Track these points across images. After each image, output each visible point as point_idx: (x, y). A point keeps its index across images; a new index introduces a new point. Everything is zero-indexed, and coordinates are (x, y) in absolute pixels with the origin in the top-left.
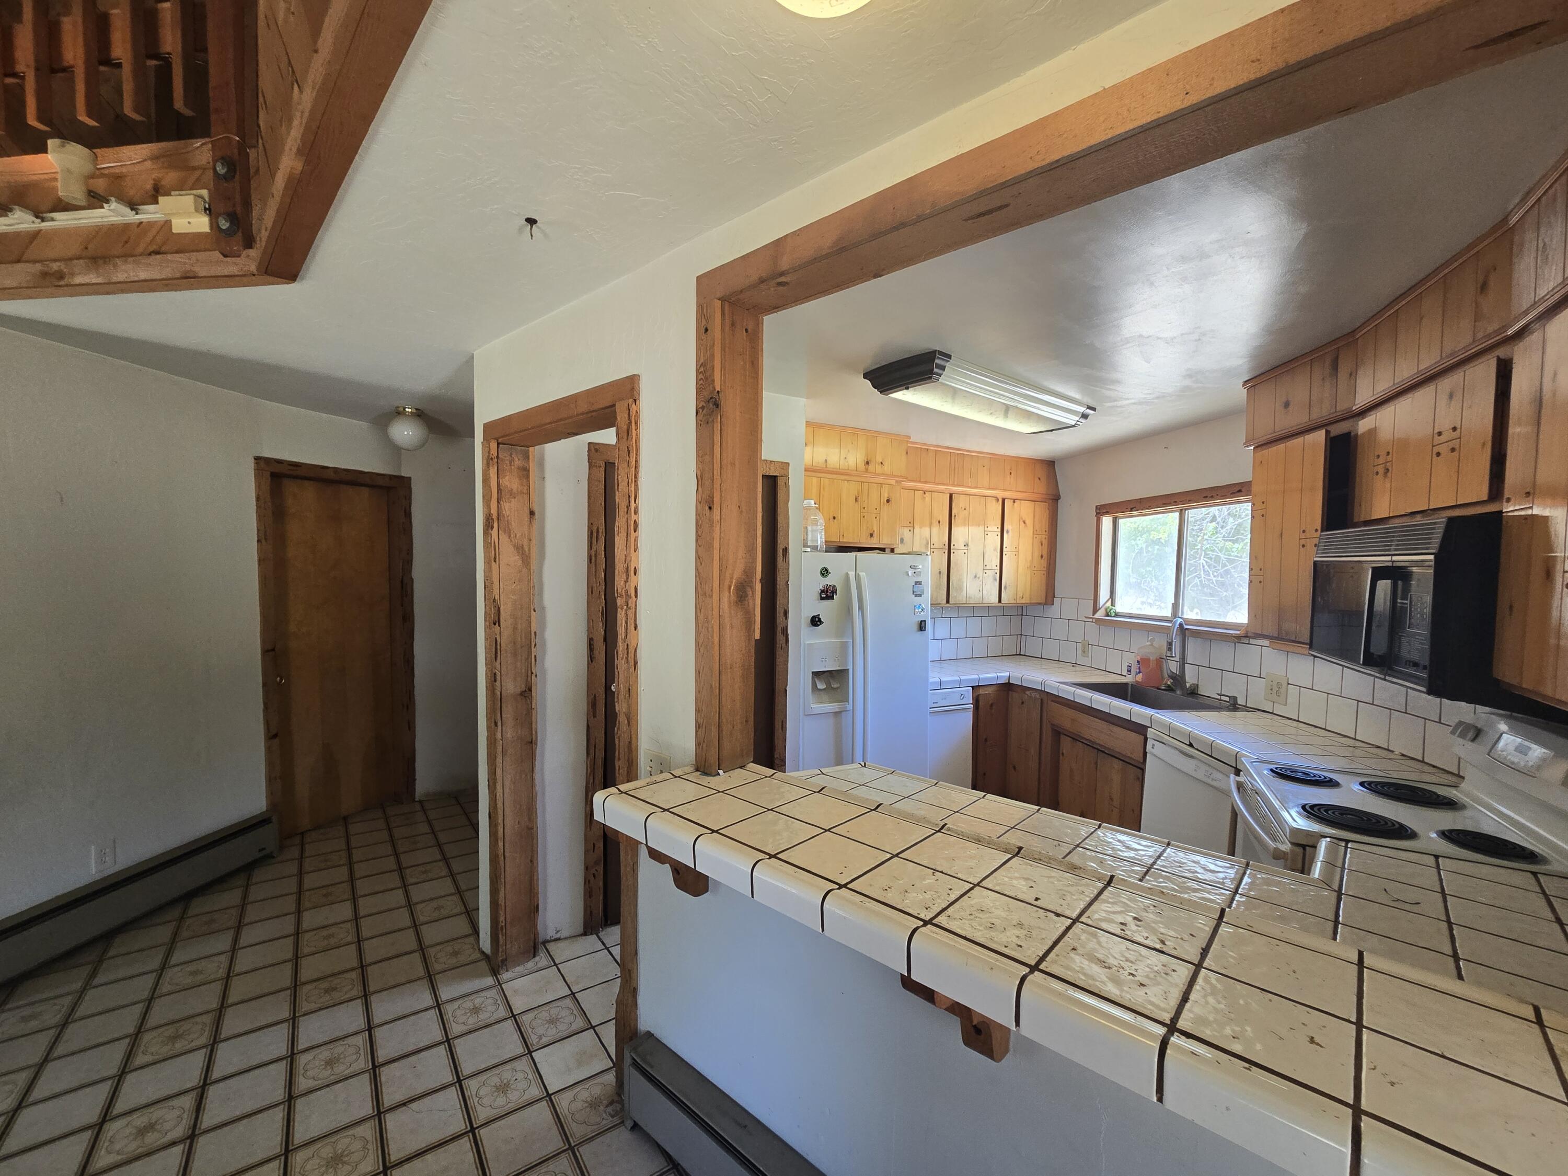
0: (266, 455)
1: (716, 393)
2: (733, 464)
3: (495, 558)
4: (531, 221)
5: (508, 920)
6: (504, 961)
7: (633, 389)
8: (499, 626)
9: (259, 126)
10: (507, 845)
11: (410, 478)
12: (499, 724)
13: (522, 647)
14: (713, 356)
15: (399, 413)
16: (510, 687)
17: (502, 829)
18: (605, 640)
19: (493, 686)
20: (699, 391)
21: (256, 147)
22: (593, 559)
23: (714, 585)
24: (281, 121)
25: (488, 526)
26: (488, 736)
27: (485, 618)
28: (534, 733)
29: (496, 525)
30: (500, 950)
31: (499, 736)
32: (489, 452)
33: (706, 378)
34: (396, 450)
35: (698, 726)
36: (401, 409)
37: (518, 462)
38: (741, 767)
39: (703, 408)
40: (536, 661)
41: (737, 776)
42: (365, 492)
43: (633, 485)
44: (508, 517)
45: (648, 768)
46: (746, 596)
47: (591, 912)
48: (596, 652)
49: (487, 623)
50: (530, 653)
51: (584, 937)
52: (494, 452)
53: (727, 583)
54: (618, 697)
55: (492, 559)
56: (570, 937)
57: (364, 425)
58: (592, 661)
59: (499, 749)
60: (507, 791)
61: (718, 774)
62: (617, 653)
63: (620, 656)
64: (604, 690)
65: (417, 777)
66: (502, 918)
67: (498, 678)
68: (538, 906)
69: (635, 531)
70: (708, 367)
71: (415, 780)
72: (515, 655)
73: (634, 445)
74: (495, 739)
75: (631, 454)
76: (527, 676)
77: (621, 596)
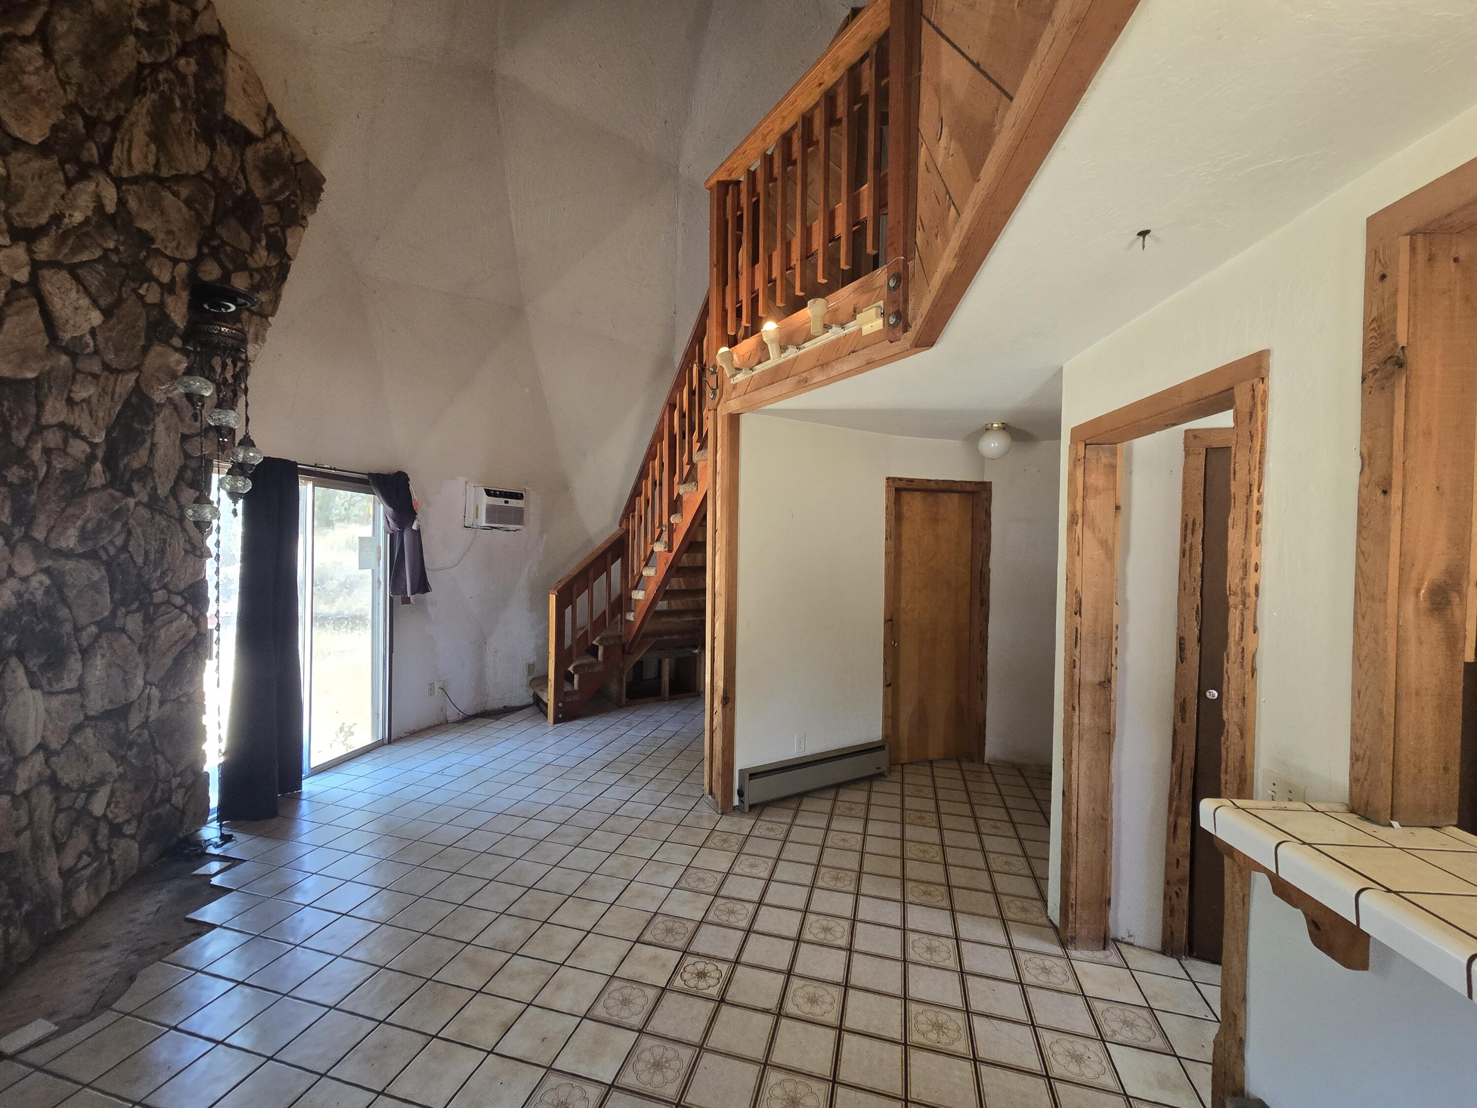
0: (893, 476)
1: (1399, 350)
2: (1428, 434)
3: (1078, 553)
4: (1143, 234)
5: (1079, 901)
6: (1073, 939)
7: (1259, 367)
8: (1080, 616)
9: (916, 243)
10: (1080, 826)
11: (991, 482)
12: (1077, 709)
13: (1102, 638)
14: (1395, 307)
15: (987, 429)
16: (1089, 675)
17: (1076, 811)
18: (1200, 640)
19: (1072, 671)
20: (1368, 352)
21: (913, 258)
22: (1188, 553)
23: (1390, 588)
24: (936, 235)
25: (1073, 521)
26: (1064, 719)
27: (1066, 607)
28: (1112, 724)
29: (1080, 521)
30: (1070, 926)
31: (1076, 720)
32: (1076, 454)
33: (1382, 335)
34: (981, 460)
35: (1355, 758)
36: (990, 426)
37: (1104, 460)
38: (1433, 827)
39: (1375, 371)
40: (1116, 653)
41: (1424, 837)
42: (955, 496)
43: (1257, 472)
44: (1092, 512)
45: (1270, 792)
46: (1449, 603)
47: (1172, 933)
48: (1188, 653)
49: (1069, 613)
50: (1110, 645)
51: (1160, 955)
52: (1081, 453)
53: (1413, 585)
54: (1227, 705)
55: (1075, 552)
56: (1144, 948)
57: (957, 443)
58: (1182, 662)
59: (1076, 733)
60: (1082, 774)
61: (1391, 826)
62: (1228, 656)
63: (1232, 658)
64: (1196, 695)
65: (986, 742)
66: (1073, 896)
67: (1078, 664)
68: (1110, 899)
69: (1258, 523)
70: (1385, 320)
71: (985, 744)
72: (1095, 644)
73: (1260, 428)
74: (1073, 723)
75: (1255, 439)
76: (1107, 668)
77: (1235, 594)
